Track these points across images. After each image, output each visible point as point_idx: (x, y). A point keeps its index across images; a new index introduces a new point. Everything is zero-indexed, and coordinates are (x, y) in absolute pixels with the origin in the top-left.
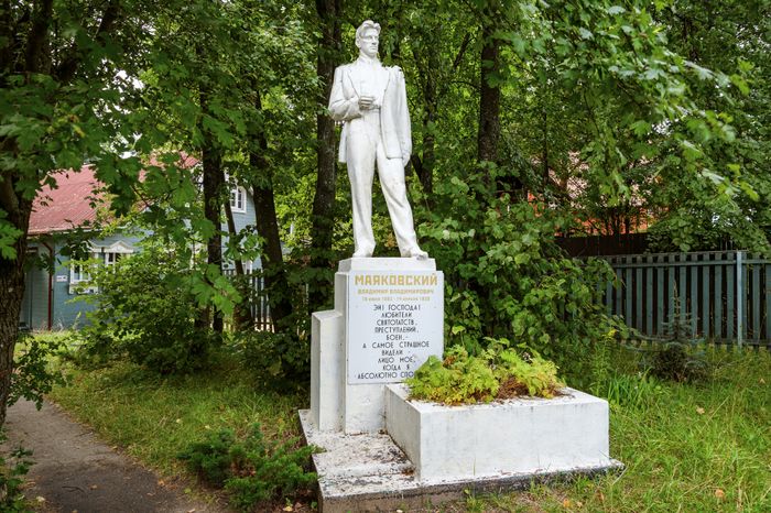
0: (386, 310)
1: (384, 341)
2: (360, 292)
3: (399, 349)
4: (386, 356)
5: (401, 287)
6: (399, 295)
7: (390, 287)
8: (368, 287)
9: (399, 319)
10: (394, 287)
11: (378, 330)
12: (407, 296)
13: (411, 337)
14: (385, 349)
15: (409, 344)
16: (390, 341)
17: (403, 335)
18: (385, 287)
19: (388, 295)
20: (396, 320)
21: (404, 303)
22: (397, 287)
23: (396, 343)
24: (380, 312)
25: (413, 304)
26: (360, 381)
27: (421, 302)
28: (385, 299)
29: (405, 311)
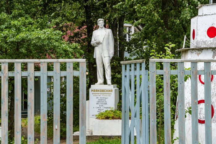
0: (99, 99)
1: (99, 107)
2: (92, 94)
3: (103, 109)
4: (99, 110)
5: (103, 93)
6: (103, 95)
7: (100, 93)
8: (94, 92)
9: (103, 101)
10: (101, 93)
11: (97, 104)
12: (104, 95)
13: (106, 106)
14: (99, 109)
15: (105, 108)
16: (100, 107)
17: (104, 105)
18: (99, 93)
19: (100, 95)
20: (102, 102)
21: (104, 97)
22: (102, 93)
23: (102, 107)
24: (98, 99)
25: (106, 97)
26: (93, 116)
27: (108, 97)
28: (99, 96)
29: (104, 99)
